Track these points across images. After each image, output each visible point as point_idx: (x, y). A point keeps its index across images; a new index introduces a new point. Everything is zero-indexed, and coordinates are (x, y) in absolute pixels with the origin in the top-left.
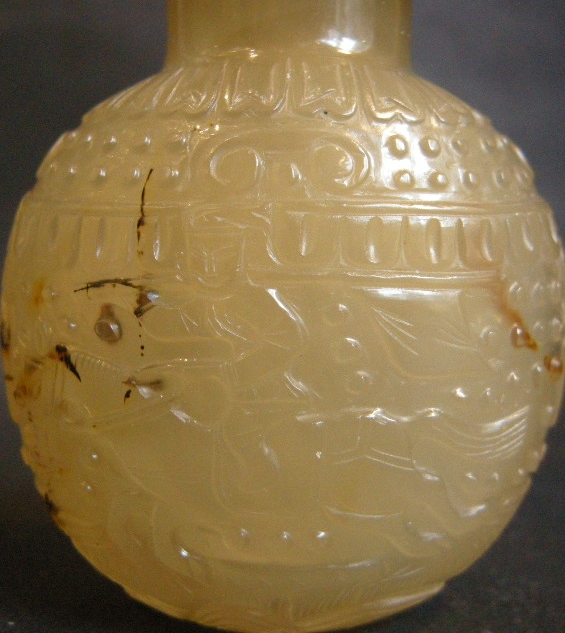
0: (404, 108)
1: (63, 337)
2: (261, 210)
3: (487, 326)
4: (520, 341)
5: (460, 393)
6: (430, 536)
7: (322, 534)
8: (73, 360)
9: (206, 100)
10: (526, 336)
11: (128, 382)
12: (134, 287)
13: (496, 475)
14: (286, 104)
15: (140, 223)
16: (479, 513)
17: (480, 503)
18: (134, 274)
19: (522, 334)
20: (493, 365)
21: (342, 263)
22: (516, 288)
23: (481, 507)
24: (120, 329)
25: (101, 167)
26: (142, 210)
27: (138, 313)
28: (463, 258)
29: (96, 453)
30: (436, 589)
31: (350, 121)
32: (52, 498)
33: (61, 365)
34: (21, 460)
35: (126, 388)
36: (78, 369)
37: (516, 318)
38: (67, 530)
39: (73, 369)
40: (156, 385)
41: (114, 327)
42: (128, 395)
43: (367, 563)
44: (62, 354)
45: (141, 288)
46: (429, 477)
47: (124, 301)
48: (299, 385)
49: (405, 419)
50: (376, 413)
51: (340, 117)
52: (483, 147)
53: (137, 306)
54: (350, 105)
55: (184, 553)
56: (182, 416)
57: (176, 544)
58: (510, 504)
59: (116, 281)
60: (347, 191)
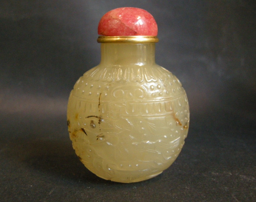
0: (153, 79)
1: (83, 127)
2: (124, 103)
3: (171, 123)
4: (178, 125)
5: (165, 136)
6: (159, 164)
7: (137, 165)
8: (85, 131)
9: (112, 78)
10: (179, 123)
11: (98, 136)
12: (98, 118)
13: (173, 151)
14: (129, 80)
15: (99, 105)
16: (170, 158)
17: (170, 156)
18: (98, 115)
19: (178, 123)
20: (172, 130)
21: (141, 113)
22: (177, 114)
23: (170, 157)
24: (95, 126)
25: (90, 92)
26: (99, 102)
27: (99, 123)
28: (166, 110)
29: (91, 149)
30: (161, 172)
31: (142, 83)
32: (80, 156)
33: (83, 132)
34: (72, 148)
35: (97, 138)
36: (87, 133)
37: (177, 120)
38: (83, 163)
39: (86, 133)
40: (103, 137)
41: (94, 125)
42: (97, 139)
43: (146, 170)
44: (83, 130)
45: (100, 118)
46: (159, 153)
47: (96, 120)
48: (132, 137)
49: (154, 142)
50: (148, 142)
51: (140, 82)
52: (170, 84)
53: (99, 121)
54: (142, 79)
55: (109, 169)
56: (109, 143)
57: (107, 167)
58: (176, 155)
59: (94, 116)
60: (142, 98)
